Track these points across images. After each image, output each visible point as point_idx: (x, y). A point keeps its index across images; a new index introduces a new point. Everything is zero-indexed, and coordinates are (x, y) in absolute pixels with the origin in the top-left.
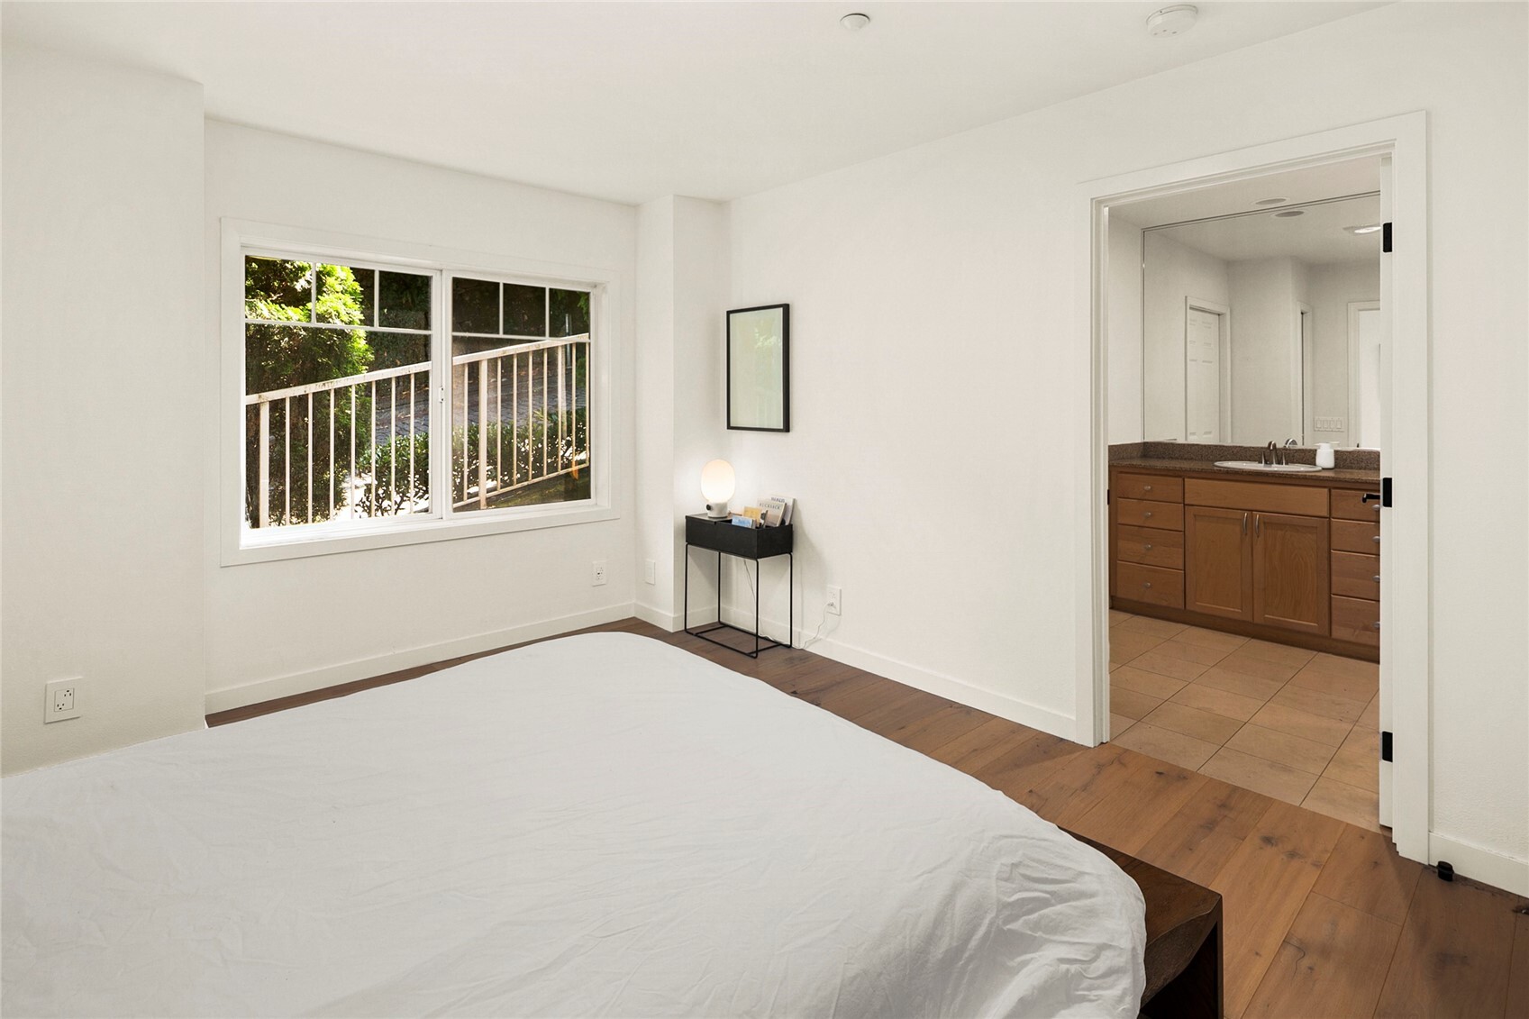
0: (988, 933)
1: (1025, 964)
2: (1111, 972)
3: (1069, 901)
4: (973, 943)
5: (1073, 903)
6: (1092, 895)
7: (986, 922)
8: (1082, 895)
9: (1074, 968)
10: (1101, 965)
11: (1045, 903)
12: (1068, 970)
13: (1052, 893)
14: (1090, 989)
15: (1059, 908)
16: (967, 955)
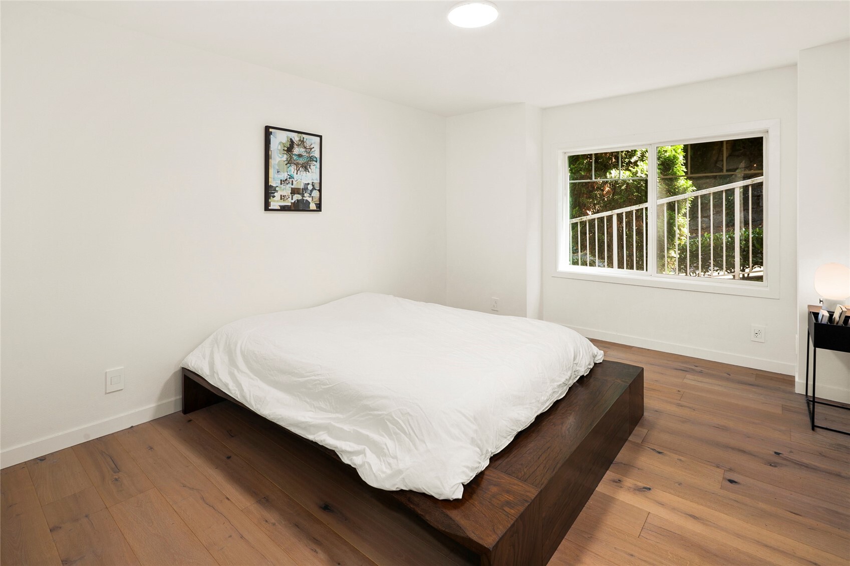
0: (380, 415)
1: (383, 436)
2: (389, 464)
3: (411, 442)
4: (376, 413)
5: (411, 444)
6: (416, 449)
7: (382, 412)
8: (414, 445)
9: (386, 451)
10: (391, 461)
11: (405, 433)
12: (384, 449)
13: (410, 434)
14: (384, 461)
15: (407, 440)
16: (371, 412)
